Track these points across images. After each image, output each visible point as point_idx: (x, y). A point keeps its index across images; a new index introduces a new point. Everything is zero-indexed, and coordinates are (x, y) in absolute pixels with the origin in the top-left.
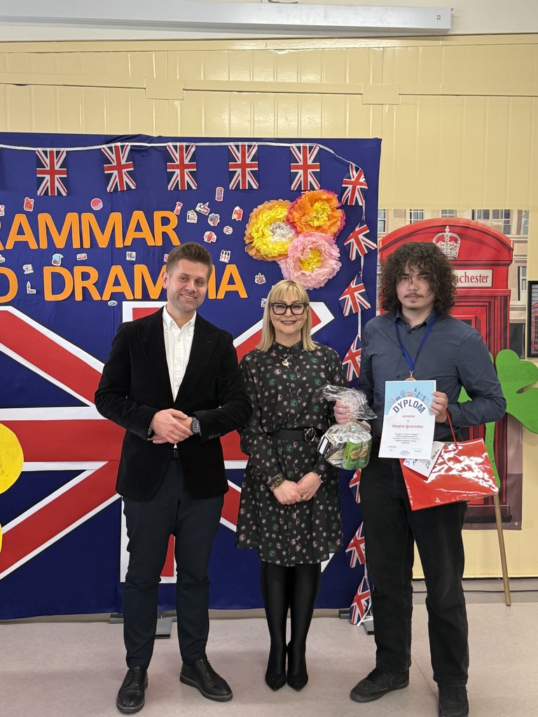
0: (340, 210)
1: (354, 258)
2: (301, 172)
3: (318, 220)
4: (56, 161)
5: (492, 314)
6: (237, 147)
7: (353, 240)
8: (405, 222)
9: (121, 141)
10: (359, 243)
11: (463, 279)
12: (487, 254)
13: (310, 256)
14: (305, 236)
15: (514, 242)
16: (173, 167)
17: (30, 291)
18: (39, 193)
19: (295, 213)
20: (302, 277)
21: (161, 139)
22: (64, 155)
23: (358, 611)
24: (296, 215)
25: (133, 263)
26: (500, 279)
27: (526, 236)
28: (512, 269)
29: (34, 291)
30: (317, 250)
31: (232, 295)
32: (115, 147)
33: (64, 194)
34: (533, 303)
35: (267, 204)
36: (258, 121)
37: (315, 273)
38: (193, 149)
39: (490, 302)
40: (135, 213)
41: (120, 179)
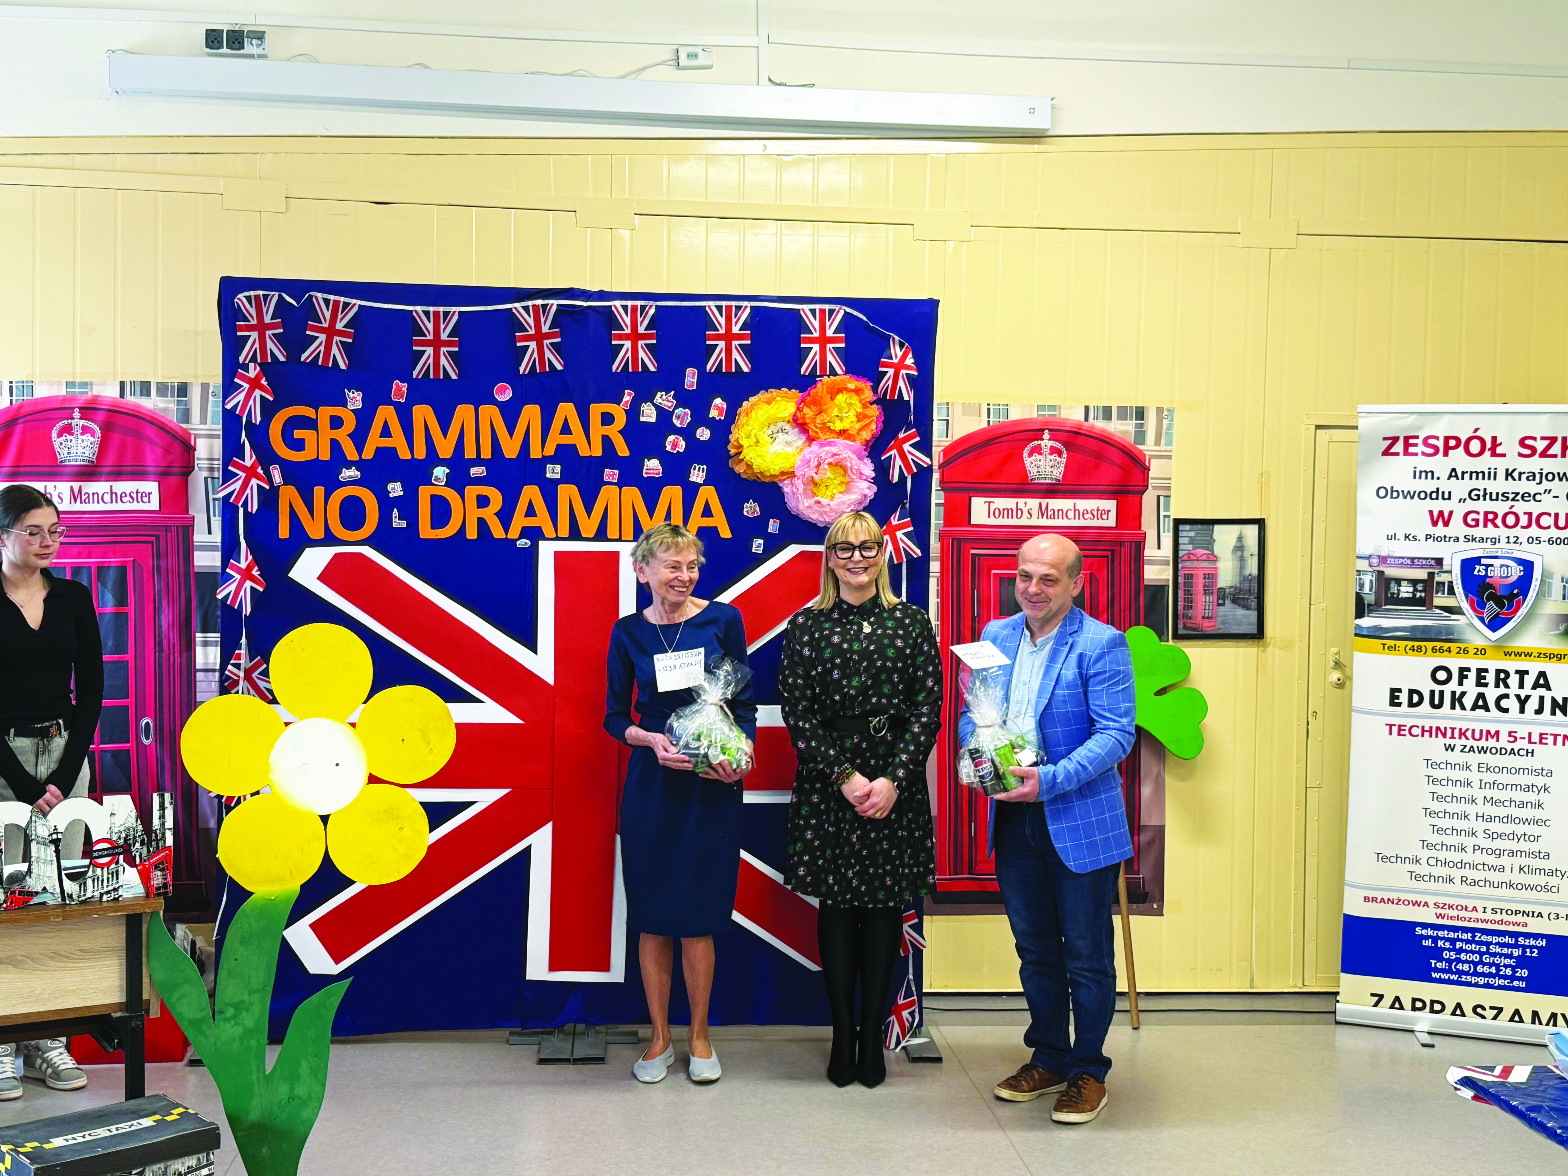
0: (875, 406)
1: (896, 480)
2: (816, 347)
3: (841, 420)
4: (442, 326)
5: (1116, 571)
6: (719, 308)
7: (894, 452)
8: (978, 424)
9: (543, 298)
10: (905, 456)
11: (1071, 514)
12: (1109, 474)
13: (829, 474)
14: (822, 445)
15: (1151, 457)
16: (620, 337)
17: (398, 523)
18: (415, 373)
20: (816, 507)
21: (602, 295)
22: (456, 317)
23: (897, 1029)
24: (808, 412)
25: (555, 483)
26: (1129, 515)
27: (1169, 448)
28: (1149, 499)
29: (404, 524)
30: (839, 465)
31: (708, 534)
32: (534, 306)
33: (454, 377)
34: (1181, 554)
35: (762, 395)
37: (836, 501)
38: (652, 311)
39: (1112, 551)
40: (561, 405)
41: (539, 354)
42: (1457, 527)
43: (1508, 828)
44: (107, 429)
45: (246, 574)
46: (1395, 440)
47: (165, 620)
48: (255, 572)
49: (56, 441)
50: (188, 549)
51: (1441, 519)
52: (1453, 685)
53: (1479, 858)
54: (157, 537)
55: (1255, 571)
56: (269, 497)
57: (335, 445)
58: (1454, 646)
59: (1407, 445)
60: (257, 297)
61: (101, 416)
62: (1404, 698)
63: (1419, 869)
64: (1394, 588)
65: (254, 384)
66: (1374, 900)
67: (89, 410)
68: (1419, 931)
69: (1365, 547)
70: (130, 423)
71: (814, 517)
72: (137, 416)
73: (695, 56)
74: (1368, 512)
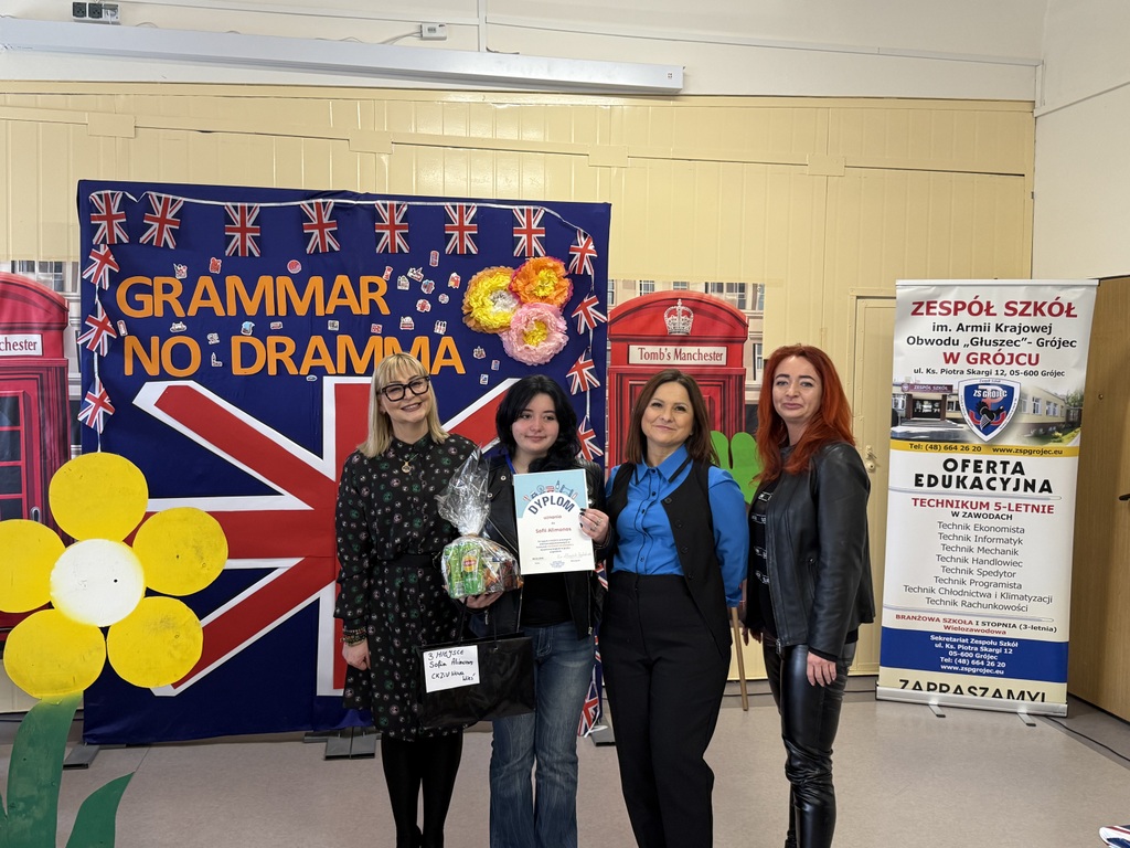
0: (567, 279)
1: (582, 332)
2: (524, 237)
3: (543, 288)
4: (247, 218)
5: (727, 395)
6: (454, 207)
7: (581, 312)
8: (634, 295)
9: (323, 198)
10: (588, 315)
11: (696, 357)
12: (721, 330)
13: (535, 328)
14: (530, 307)
15: (750, 317)
16: (382, 228)
17: (215, 363)
18: (227, 252)
19: (518, 281)
20: (526, 352)
21: (368, 196)
22: (258, 211)
24: (520, 283)
25: (335, 334)
26: (735, 357)
27: (761, 311)
28: (748, 345)
29: (220, 364)
30: (542, 322)
31: (448, 371)
32: (317, 203)
33: (257, 255)
35: (486, 272)
36: (476, 180)
37: (540, 347)
38: (405, 209)
39: (724, 382)
40: (338, 277)
41: (321, 238)
42: (962, 364)
43: (994, 568)
45: (100, 402)
46: (921, 304)
47: (49, 434)
48: (107, 401)
50: (64, 384)
51: (952, 358)
52: (958, 472)
53: (974, 588)
54: (41, 375)
56: (117, 344)
57: (166, 305)
58: (959, 445)
59: (929, 308)
60: (106, 195)
62: (925, 480)
63: (933, 596)
64: (919, 406)
65: (105, 260)
66: (903, 617)
68: (933, 638)
69: (898, 378)
70: (20, 291)
71: (525, 358)
72: (25, 286)
73: (434, 30)
74: (901, 354)
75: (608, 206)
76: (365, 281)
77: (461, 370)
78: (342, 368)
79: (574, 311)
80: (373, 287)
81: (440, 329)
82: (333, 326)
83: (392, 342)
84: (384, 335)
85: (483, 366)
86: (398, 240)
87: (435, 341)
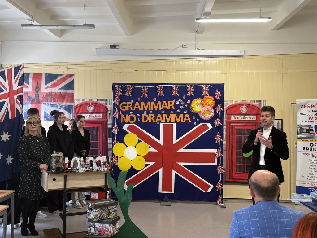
0: (214, 101)
1: (217, 113)
2: (204, 92)
3: (208, 103)
4: (146, 89)
6: (189, 86)
8: (233, 103)
11: (248, 118)
12: (255, 112)
13: (206, 112)
14: (205, 107)
16: (173, 91)
17: (139, 120)
18: (141, 97)
20: (204, 117)
21: (170, 84)
22: (148, 88)
23: (219, 202)
24: (203, 102)
26: (258, 118)
30: (208, 110)
31: (187, 121)
32: (160, 86)
33: (147, 97)
35: (196, 99)
37: (208, 116)
38: (178, 86)
39: (256, 124)
40: (164, 101)
41: (160, 93)
42: (313, 120)
44: (95, 106)
45: (116, 128)
46: (303, 105)
47: (104, 135)
48: (117, 128)
49: (88, 108)
50: (107, 124)
51: (311, 119)
52: (314, 147)
54: (102, 123)
55: (281, 128)
56: (120, 116)
57: (129, 108)
58: (314, 140)
59: (305, 106)
60: (118, 86)
61: (94, 104)
62: (305, 149)
63: (309, 178)
64: (303, 130)
65: (118, 99)
66: (301, 183)
67: (92, 103)
68: (309, 188)
69: (298, 123)
70: (98, 105)
71: (204, 119)
72: (100, 104)
73: (185, 46)
74: (298, 118)
75: (224, 84)
76: (169, 102)
77: (190, 121)
78: (164, 121)
79: (216, 108)
80: (171, 103)
81: (185, 112)
82: (163, 112)
83: (175, 115)
84: (173, 114)
85: (195, 120)
86: (176, 93)
87: (184, 115)
